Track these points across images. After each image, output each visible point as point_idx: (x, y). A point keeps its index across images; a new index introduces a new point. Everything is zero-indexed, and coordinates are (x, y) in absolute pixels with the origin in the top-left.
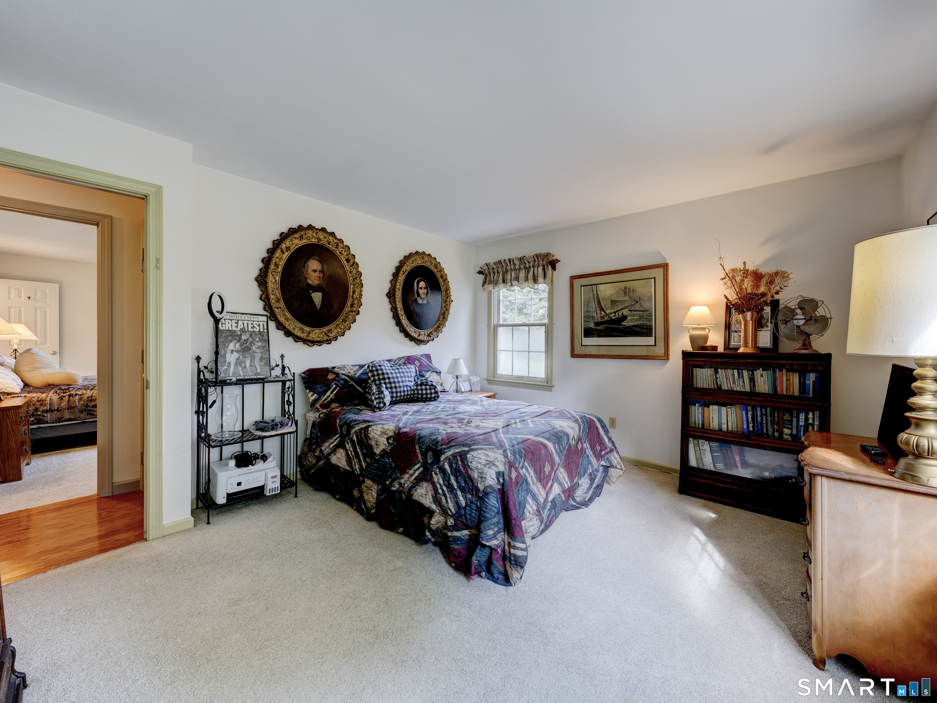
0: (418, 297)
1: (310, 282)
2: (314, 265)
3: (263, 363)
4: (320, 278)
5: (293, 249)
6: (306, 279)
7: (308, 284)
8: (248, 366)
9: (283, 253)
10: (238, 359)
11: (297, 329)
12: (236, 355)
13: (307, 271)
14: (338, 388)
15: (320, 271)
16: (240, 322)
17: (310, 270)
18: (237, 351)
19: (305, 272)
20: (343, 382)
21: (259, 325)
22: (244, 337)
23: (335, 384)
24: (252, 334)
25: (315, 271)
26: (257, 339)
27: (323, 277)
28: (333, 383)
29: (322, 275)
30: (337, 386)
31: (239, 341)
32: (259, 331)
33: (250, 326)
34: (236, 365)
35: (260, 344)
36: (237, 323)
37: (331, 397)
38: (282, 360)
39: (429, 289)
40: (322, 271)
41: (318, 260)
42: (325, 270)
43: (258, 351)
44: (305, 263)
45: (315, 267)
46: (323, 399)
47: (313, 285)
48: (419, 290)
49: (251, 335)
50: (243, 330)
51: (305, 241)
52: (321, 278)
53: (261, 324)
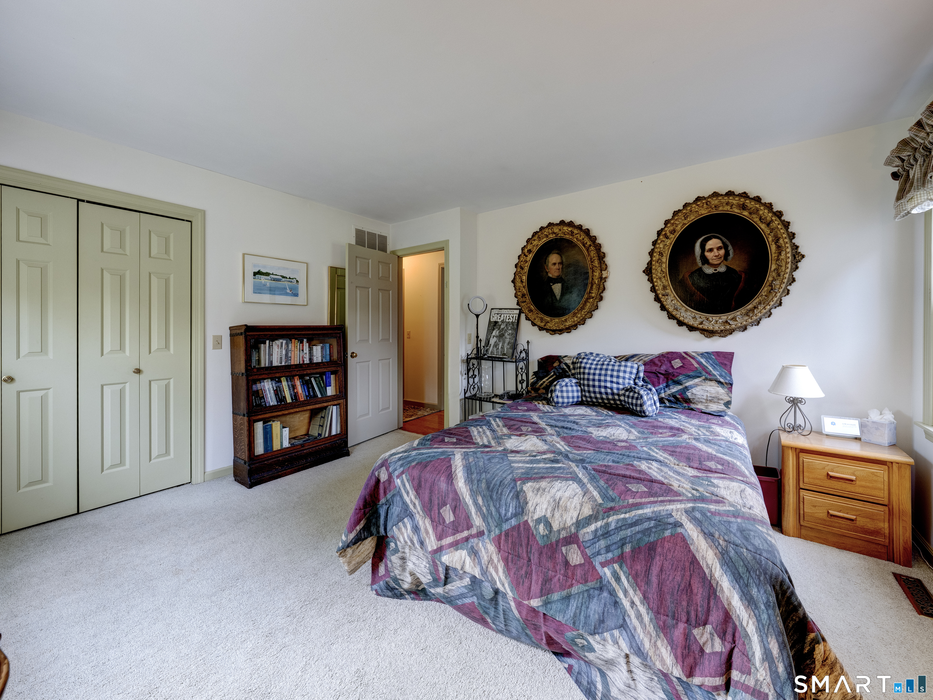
0: (703, 264)
1: (550, 275)
2: (554, 258)
3: (509, 347)
4: (559, 269)
5: (535, 250)
6: (547, 273)
7: (549, 277)
8: (500, 348)
9: (527, 256)
10: (495, 342)
11: (537, 319)
12: (495, 339)
13: (547, 266)
14: (555, 376)
15: (559, 264)
16: (503, 315)
17: (550, 265)
18: (496, 337)
19: (546, 267)
20: (561, 371)
21: (513, 317)
22: (502, 327)
23: (554, 372)
24: (508, 324)
25: (555, 264)
26: (510, 328)
27: (562, 268)
28: (552, 371)
29: (561, 266)
30: (555, 374)
31: (499, 329)
32: (512, 322)
33: (508, 318)
34: (493, 347)
35: (510, 332)
36: (500, 316)
37: (546, 383)
38: (528, 345)
39: (730, 248)
40: (561, 263)
41: (558, 253)
42: (564, 261)
43: (508, 337)
44: (546, 259)
45: (554, 261)
46: (540, 383)
47: (554, 277)
48: (707, 254)
49: (506, 325)
50: (503, 322)
51: (545, 239)
52: (561, 270)
53: (515, 315)
